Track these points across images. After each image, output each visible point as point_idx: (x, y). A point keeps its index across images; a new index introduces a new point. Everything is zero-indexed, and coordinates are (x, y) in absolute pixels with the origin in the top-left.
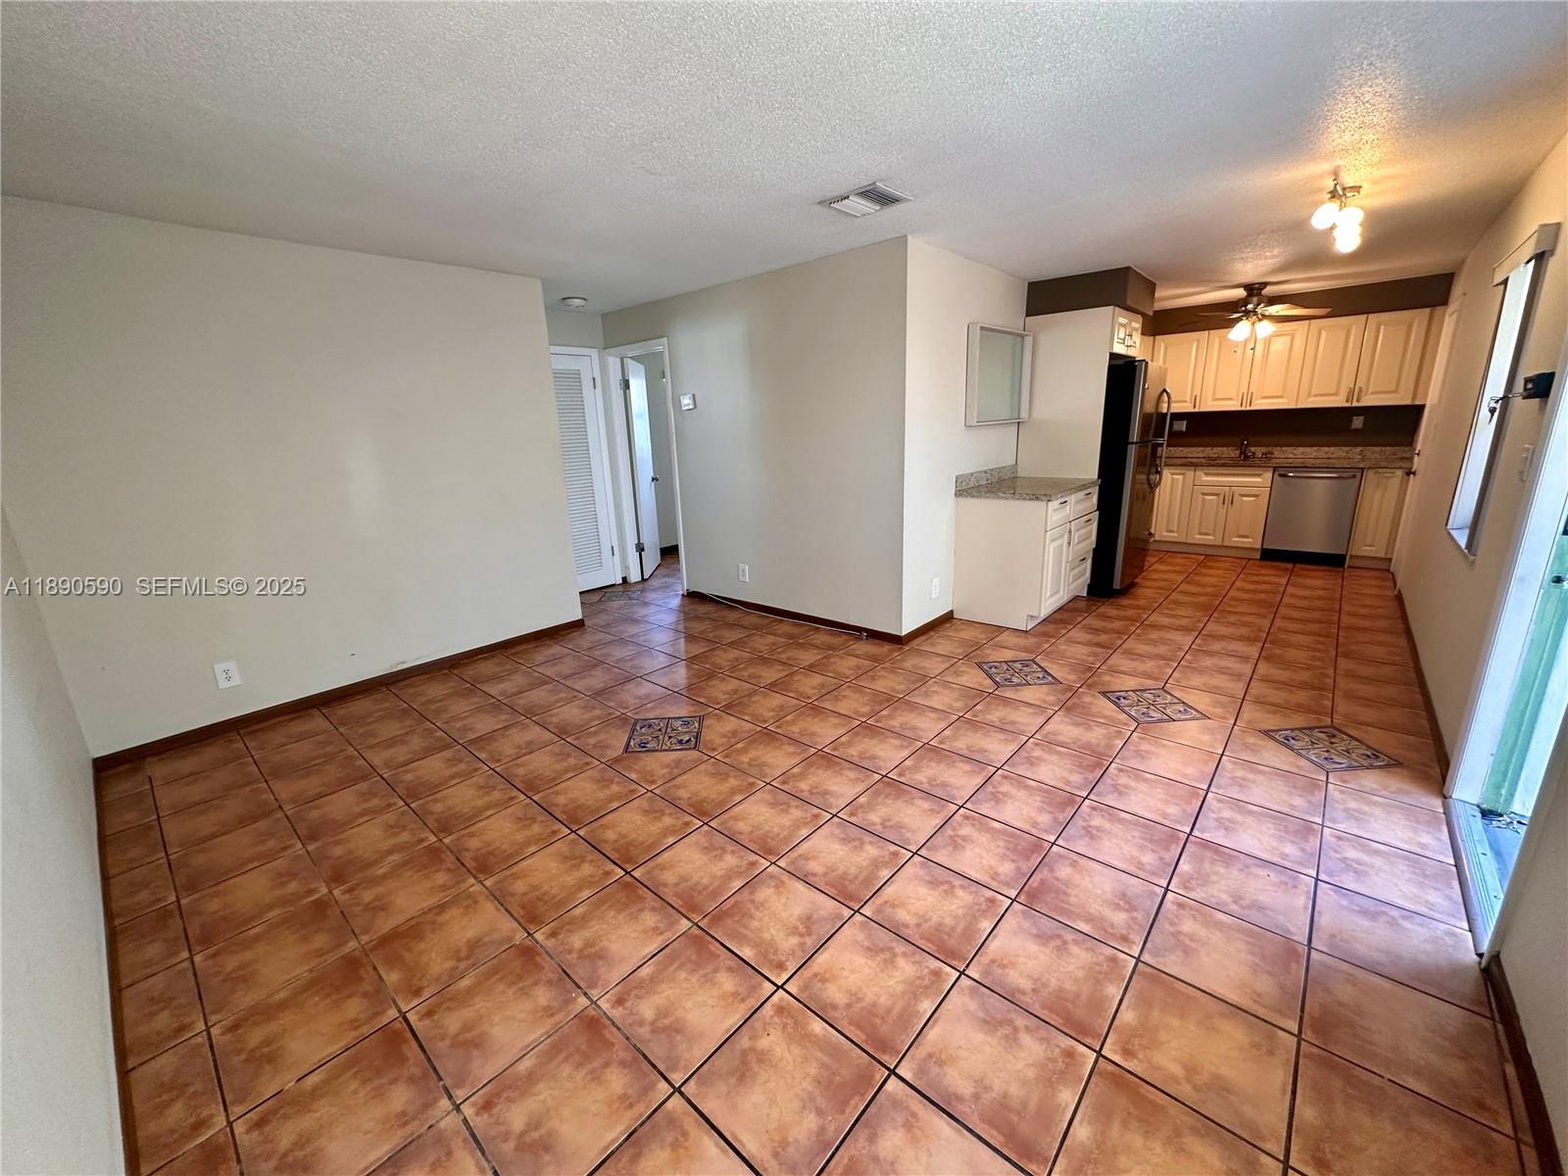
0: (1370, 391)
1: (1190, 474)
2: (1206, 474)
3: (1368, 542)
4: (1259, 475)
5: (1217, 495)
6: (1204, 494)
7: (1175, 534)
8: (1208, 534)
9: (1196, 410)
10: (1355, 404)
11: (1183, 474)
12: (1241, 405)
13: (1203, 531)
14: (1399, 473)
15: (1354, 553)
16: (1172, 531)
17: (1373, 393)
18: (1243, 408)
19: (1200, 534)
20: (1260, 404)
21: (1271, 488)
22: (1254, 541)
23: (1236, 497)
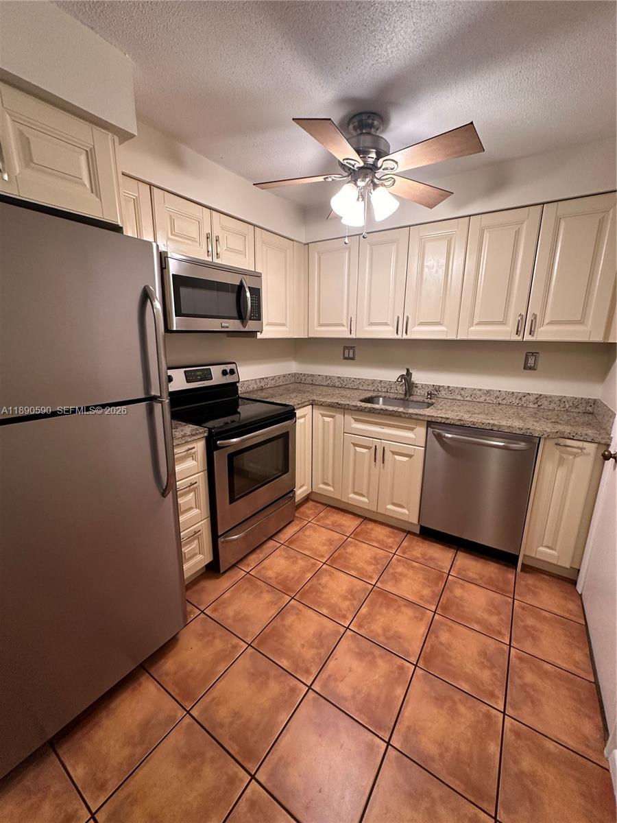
0: (547, 321)
1: (339, 417)
2: (356, 420)
3: (547, 540)
4: (412, 429)
5: (369, 448)
6: (355, 445)
7: (331, 489)
8: (363, 495)
9: (353, 336)
10: (527, 338)
11: (333, 417)
12: (397, 333)
13: (356, 490)
14: (591, 448)
15: (526, 554)
16: (327, 484)
17: (551, 323)
18: (399, 337)
19: (355, 493)
20: (418, 332)
21: (426, 447)
22: (409, 513)
23: (388, 454)
